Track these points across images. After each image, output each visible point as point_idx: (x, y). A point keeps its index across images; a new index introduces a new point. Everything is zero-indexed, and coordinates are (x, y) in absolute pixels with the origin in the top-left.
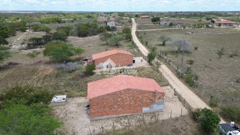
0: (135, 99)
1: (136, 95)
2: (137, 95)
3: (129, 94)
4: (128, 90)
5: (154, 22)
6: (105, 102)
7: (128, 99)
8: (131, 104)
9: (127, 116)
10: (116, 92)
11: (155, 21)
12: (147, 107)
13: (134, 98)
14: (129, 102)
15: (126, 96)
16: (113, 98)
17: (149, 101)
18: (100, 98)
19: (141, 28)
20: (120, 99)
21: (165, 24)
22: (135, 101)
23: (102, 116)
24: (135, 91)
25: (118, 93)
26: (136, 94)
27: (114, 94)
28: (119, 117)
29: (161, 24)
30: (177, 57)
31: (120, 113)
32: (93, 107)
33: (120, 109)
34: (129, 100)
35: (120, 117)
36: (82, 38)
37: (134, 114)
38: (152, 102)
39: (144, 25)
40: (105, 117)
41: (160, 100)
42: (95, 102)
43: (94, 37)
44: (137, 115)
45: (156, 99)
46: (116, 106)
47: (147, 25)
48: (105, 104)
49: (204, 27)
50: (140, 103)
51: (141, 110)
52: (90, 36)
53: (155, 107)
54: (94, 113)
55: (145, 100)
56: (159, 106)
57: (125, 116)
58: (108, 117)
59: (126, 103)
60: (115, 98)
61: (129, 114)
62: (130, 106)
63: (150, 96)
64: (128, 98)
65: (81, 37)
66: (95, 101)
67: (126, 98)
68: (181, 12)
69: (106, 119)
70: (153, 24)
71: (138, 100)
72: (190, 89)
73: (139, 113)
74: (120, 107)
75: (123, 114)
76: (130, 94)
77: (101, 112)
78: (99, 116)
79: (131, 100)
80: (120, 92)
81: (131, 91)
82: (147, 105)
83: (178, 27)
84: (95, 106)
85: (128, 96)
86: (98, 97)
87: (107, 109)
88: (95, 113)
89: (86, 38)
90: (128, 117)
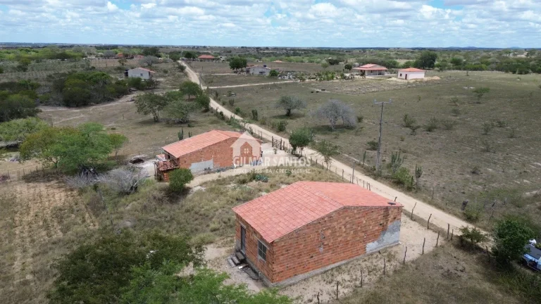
0: (354, 227)
1: (356, 219)
2: (359, 218)
3: (345, 219)
4: (346, 209)
5: (235, 70)
6: (301, 244)
7: (344, 230)
8: (348, 239)
9: (339, 267)
10: (323, 218)
11: (238, 68)
12: (373, 241)
13: (353, 225)
14: (344, 235)
15: (341, 223)
16: (317, 232)
17: (377, 228)
18: (292, 235)
19: (212, 82)
20: (330, 231)
21: (261, 73)
22: (356, 232)
23: (296, 275)
24: (356, 211)
25: (326, 219)
26: (357, 216)
27: (320, 222)
28: (325, 272)
29: (251, 72)
30: (336, 138)
31: (330, 261)
32: (279, 259)
33: (328, 255)
34: (345, 232)
35: (328, 271)
36: (78, 111)
37: (352, 259)
38: (384, 229)
39: (216, 76)
40: (301, 276)
41: (395, 223)
42: (283, 246)
43: (109, 105)
44: (358, 260)
45: (389, 222)
46: (321, 249)
47: (222, 76)
48: (302, 247)
49: (337, 78)
50: (363, 234)
51: (364, 249)
52: (97, 103)
53: (388, 238)
54: (279, 273)
55: (371, 227)
56: (393, 236)
57: (336, 267)
58: (307, 275)
59: (340, 239)
60: (320, 231)
61: (343, 262)
62: (347, 243)
63: (379, 218)
64: (343, 227)
65: (73, 107)
66: (283, 244)
67: (340, 228)
68: (267, 48)
69: (302, 280)
70: (234, 74)
71: (359, 228)
72: (410, 195)
73: (361, 256)
74: (327, 251)
75: (334, 263)
76: (347, 218)
77: (294, 268)
78: (290, 277)
79: (348, 231)
80: (330, 216)
81: (349, 211)
82: (375, 237)
83: (289, 78)
84: (283, 255)
85: (344, 222)
86: (290, 236)
87: (305, 258)
88: (282, 272)
89: (91, 109)
90: (343, 267)
